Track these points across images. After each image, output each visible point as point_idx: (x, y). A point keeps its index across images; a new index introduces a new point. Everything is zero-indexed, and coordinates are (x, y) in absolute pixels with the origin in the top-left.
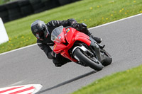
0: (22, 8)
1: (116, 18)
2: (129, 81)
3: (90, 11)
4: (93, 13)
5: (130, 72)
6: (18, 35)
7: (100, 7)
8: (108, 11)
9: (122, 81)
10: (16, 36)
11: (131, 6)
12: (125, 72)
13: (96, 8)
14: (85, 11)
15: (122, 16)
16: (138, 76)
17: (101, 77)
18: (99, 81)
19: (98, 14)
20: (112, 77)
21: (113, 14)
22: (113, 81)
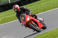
0: (6, 7)
1: (44, 11)
2: (49, 36)
3: (33, 8)
4: (35, 9)
6: (4, 18)
8: (41, 8)
9: (46, 36)
10: (3, 18)
11: (50, 6)
13: (36, 7)
15: (46, 10)
17: (38, 35)
19: (37, 9)
20: (42, 35)
21: (43, 9)
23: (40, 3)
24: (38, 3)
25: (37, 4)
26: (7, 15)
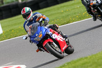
0: (13, 10)
1: (80, 19)
2: (89, 64)
4: (64, 15)
5: (90, 58)
6: (9, 29)
7: (69, 10)
8: (75, 14)
9: (84, 64)
12: (86, 58)
13: (65, 11)
14: (58, 13)
15: (84, 17)
16: (96, 61)
17: (69, 61)
18: (68, 64)
19: (68, 16)
20: (77, 61)
21: (79, 16)
22: (78, 64)
23: (73, 5)
24: (70, 5)
25: (67, 6)
26: (15, 24)
